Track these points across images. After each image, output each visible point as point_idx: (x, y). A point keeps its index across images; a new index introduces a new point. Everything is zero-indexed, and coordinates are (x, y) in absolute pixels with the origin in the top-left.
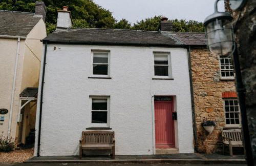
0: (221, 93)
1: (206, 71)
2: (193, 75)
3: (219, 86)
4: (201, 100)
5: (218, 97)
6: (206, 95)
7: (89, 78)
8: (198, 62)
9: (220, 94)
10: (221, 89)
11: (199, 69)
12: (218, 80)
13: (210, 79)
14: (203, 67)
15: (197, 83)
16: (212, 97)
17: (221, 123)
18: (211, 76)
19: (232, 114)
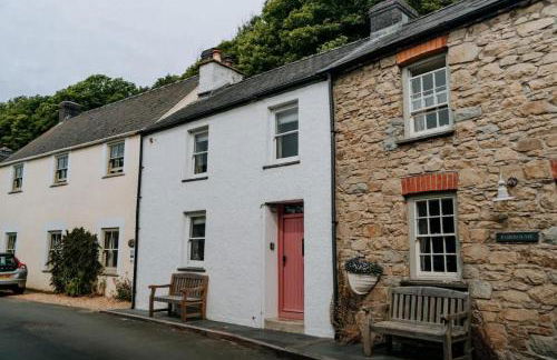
0: (399, 181)
1: (367, 127)
2: (339, 144)
3: (394, 163)
4: (354, 206)
5: (390, 193)
6: (364, 192)
7: (184, 181)
8: (351, 109)
9: (396, 184)
10: (400, 171)
11: (353, 124)
12: (394, 146)
13: (376, 146)
14: (362, 118)
15: (348, 161)
16: (379, 195)
17: (397, 268)
18: (379, 136)
19: (438, 242)
